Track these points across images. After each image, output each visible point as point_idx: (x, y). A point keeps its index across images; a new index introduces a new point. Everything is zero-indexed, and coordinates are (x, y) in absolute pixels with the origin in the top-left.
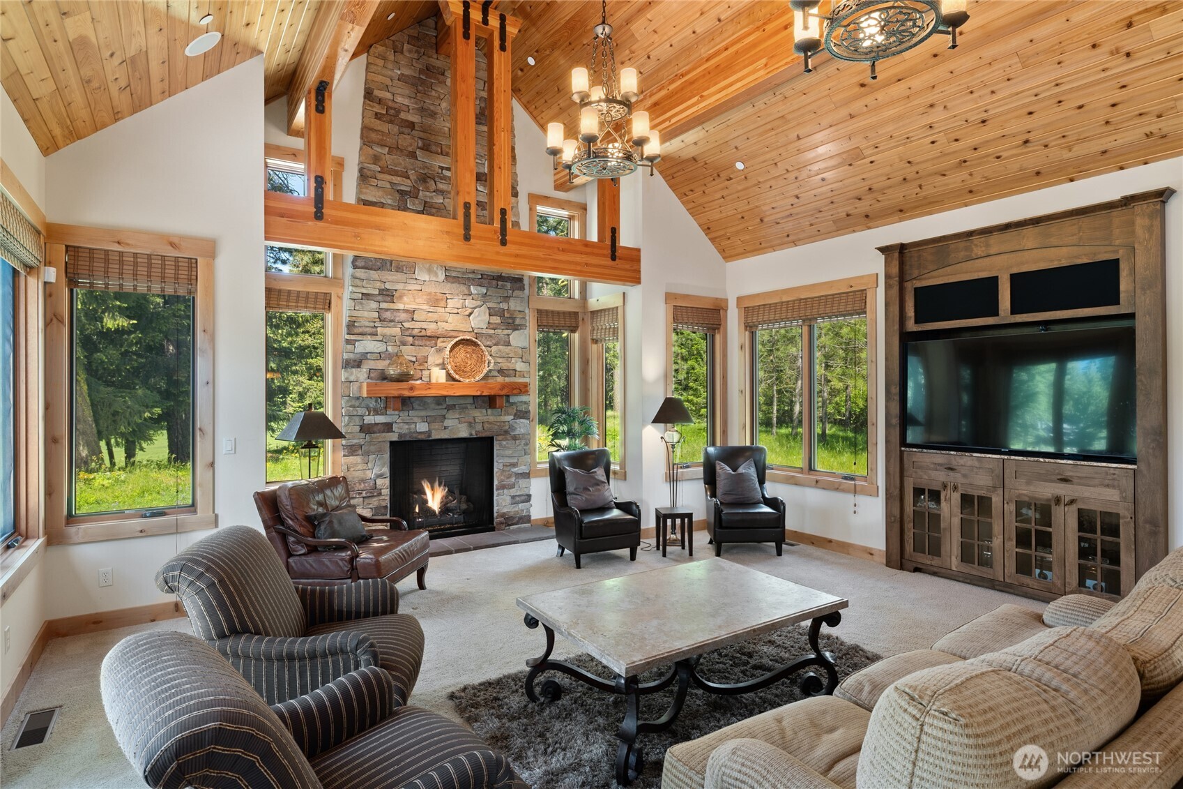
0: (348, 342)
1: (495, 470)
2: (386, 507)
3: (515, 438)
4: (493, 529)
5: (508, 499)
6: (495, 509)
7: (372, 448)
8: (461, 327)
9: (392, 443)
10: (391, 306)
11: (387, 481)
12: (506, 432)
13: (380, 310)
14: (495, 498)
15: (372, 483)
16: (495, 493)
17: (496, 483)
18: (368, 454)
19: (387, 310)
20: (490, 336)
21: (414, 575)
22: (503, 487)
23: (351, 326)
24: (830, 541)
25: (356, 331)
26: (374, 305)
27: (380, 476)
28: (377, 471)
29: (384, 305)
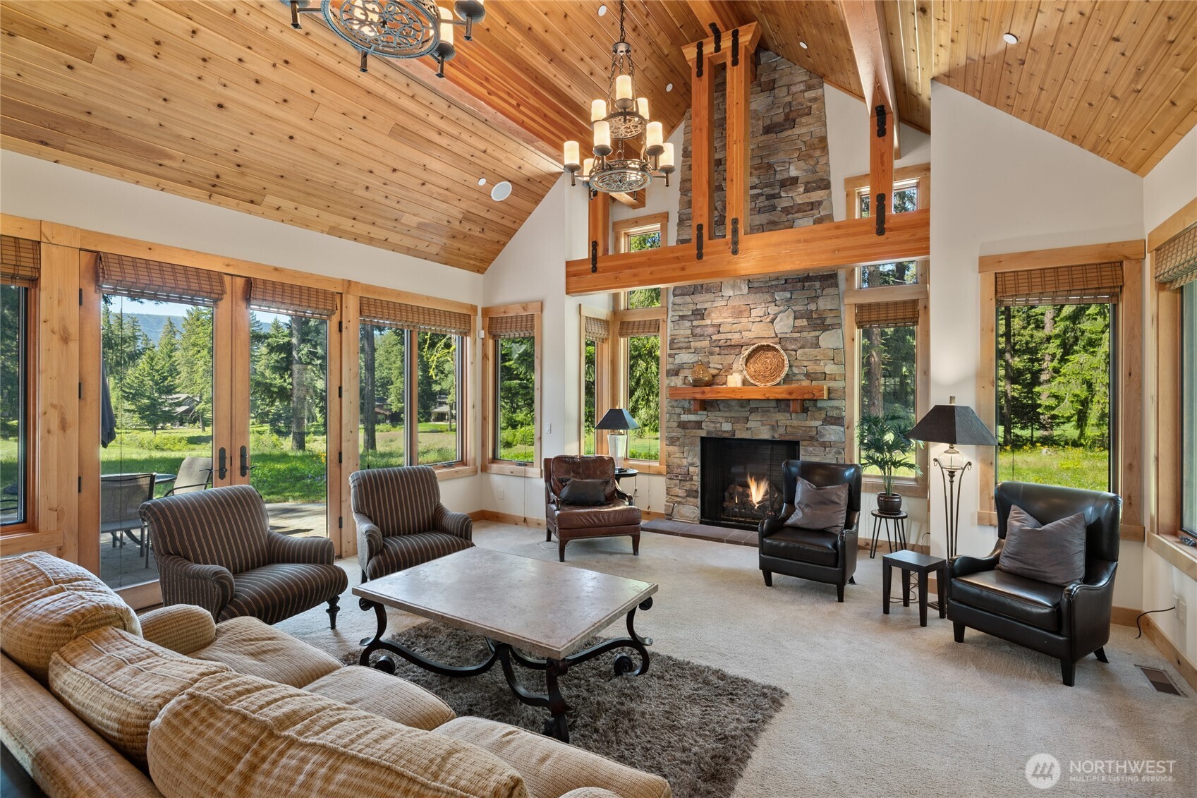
0: (671, 355)
2: (697, 491)
3: (824, 445)
7: (687, 441)
8: (762, 334)
9: (702, 438)
10: (702, 323)
11: (698, 470)
12: (812, 438)
13: (693, 327)
15: (685, 470)
18: (683, 445)
19: (698, 327)
20: (795, 339)
23: (672, 342)
25: (675, 346)
26: (688, 324)
27: (692, 464)
28: (690, 460)
29: (695, 323)
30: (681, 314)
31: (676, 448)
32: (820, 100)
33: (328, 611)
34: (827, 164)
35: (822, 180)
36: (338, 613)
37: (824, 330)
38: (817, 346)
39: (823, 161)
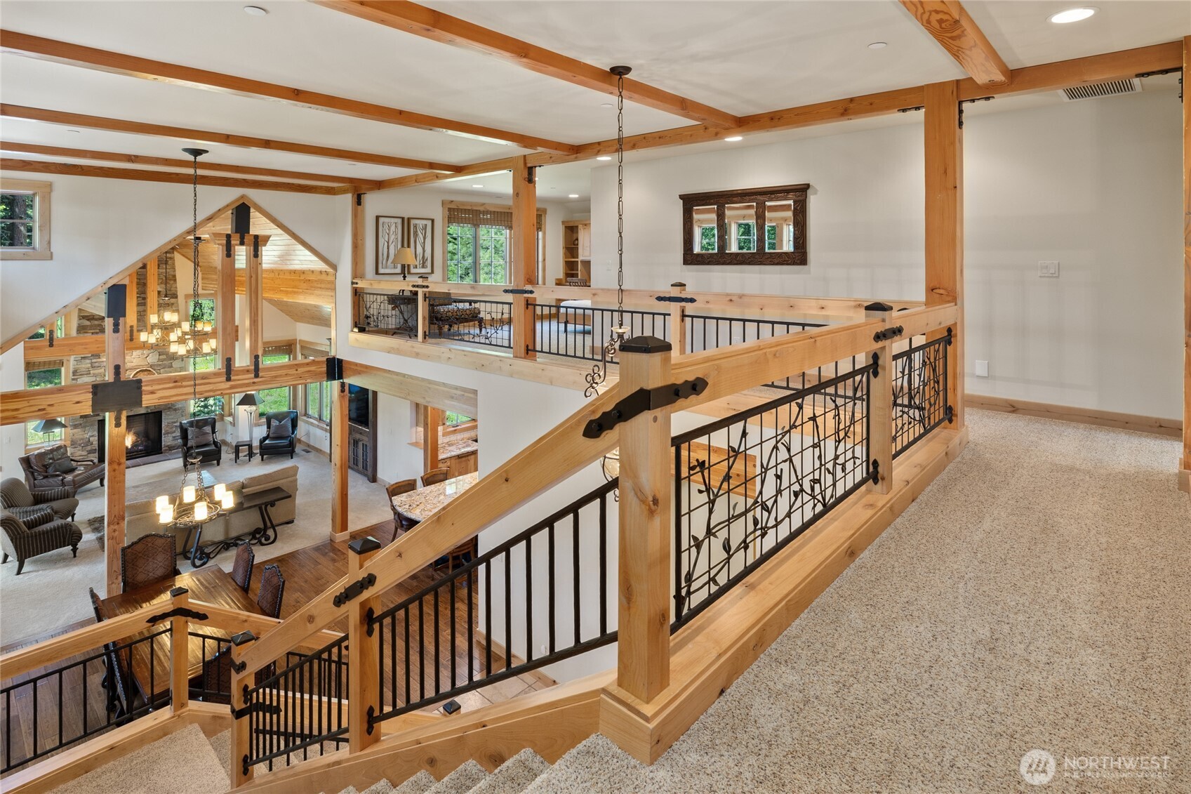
0: (73, 379)
1: (163, 426)
2: (96, 449)
3: (175, 410)
4: (162, 453)
5: (171, 438)
6: (163, 444)
7: (87, 424)
8: (142, 364)
9: (99, 421)
10: (99, 360)
11: (97, 438)
12: (170, 408)
13: (92, 363)
14: (163, 439)
15: (87, 440)
16: (163, 436)
17: (163, 432)
18: (85, 427)
19: (96, 362)
20: (160, 365)
21: (98, 481)
22: (167, 433)
23: (75, 373)
24: (321, 450)
25: (78, 374)
26: (88, 361)
27: (92, 436)
28: (90, 434)
29: (93, 361)
30: (83, 356)
31: (79, 430)
32: (172, 259)
33: (72, 550)
34: (176, 287)
35: (174, 294)
36: (78, 551)
37: (175, 360)
38: (172, 367)
39: (174, 286)
